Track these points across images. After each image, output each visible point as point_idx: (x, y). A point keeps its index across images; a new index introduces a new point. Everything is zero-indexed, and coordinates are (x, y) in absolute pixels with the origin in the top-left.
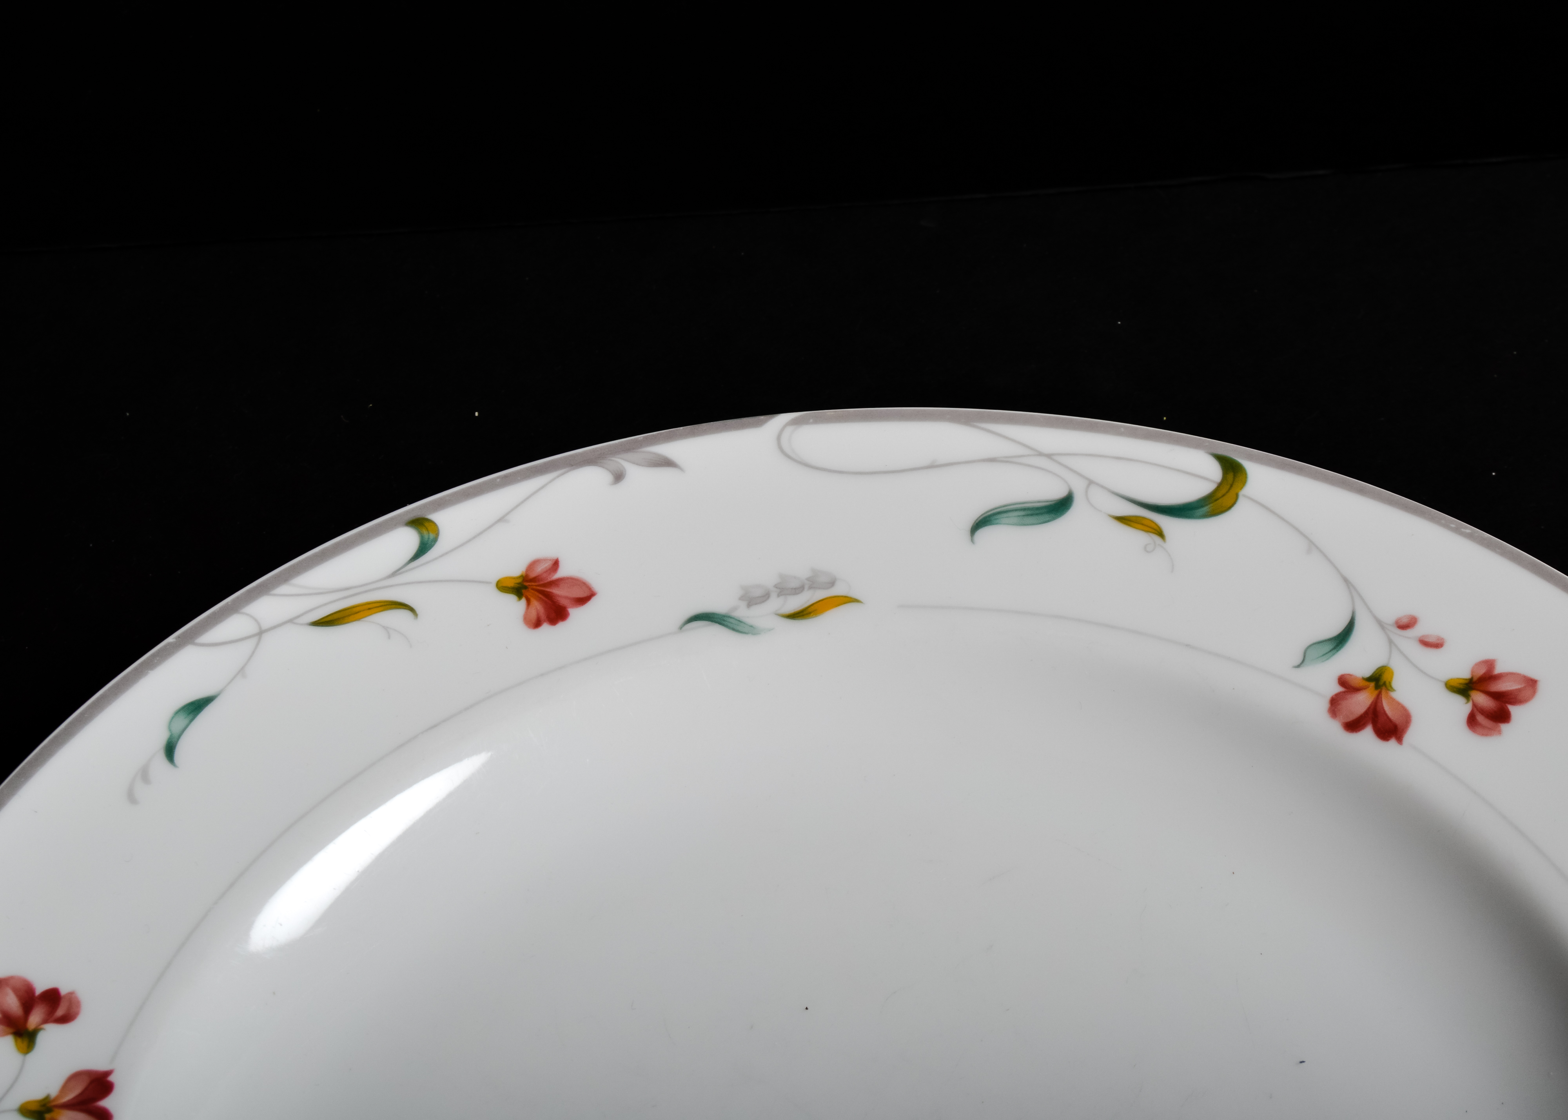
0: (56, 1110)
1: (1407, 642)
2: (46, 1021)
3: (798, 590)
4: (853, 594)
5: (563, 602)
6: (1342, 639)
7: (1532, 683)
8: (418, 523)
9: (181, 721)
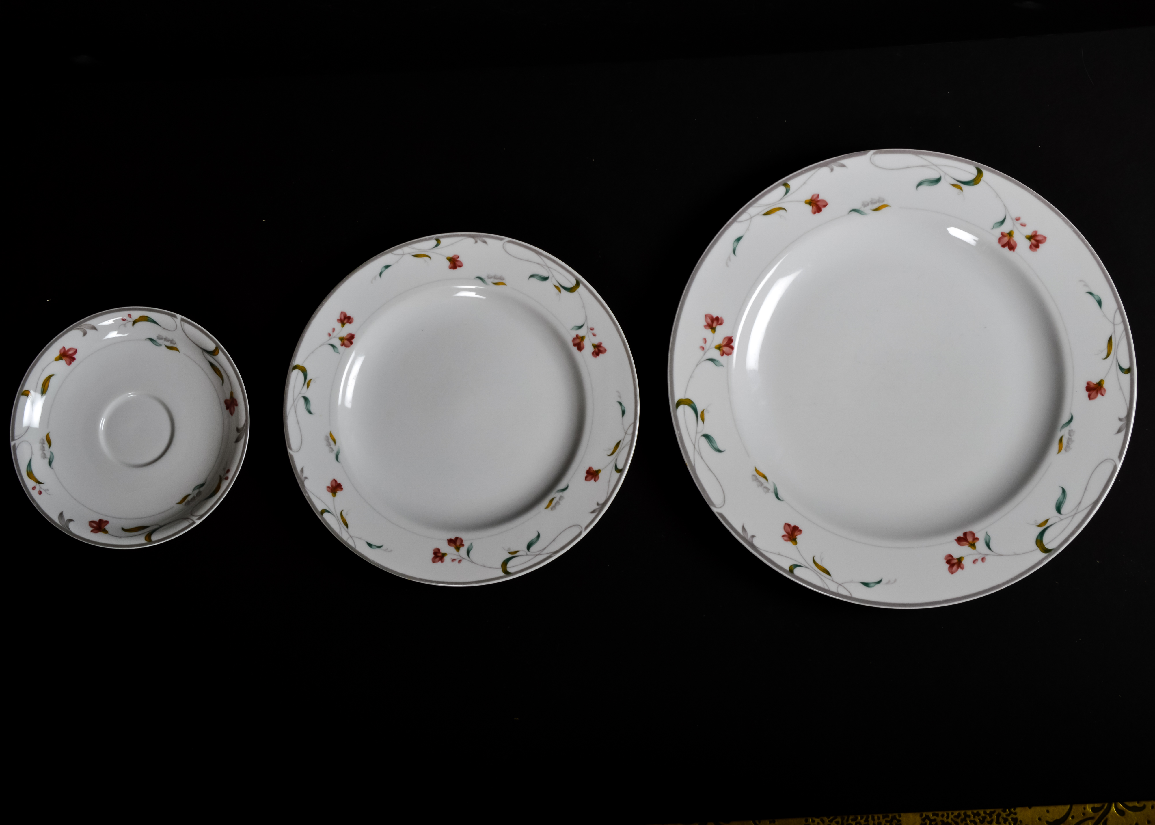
0: (723, 347)
1: (1018, 224)
2: (717, 325)
3: (875, 203)
4: (889, 205)
5: (821, 206)
6: (1003, 222)
7: (1045, 238)
8: (785, 185)
9: (736, 244)
